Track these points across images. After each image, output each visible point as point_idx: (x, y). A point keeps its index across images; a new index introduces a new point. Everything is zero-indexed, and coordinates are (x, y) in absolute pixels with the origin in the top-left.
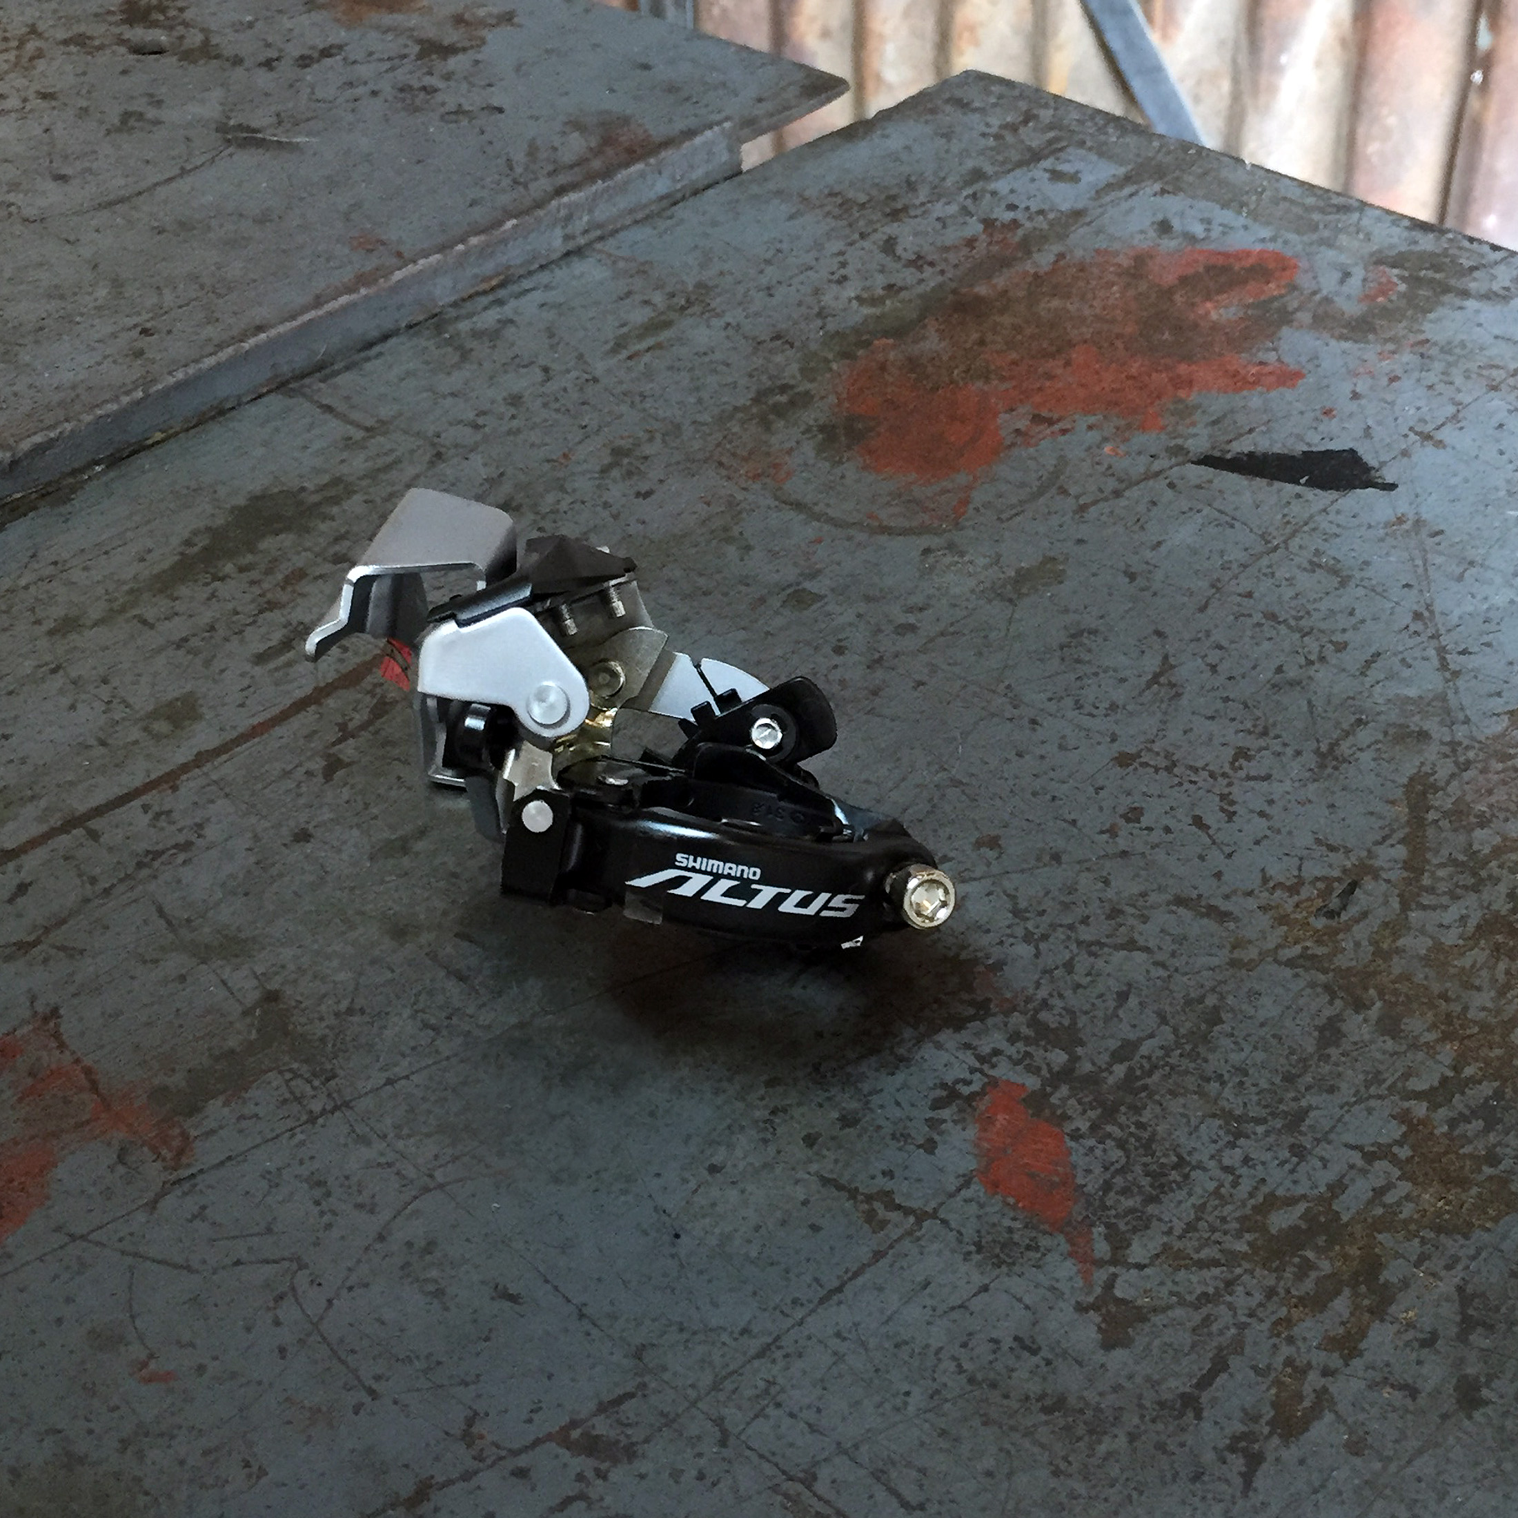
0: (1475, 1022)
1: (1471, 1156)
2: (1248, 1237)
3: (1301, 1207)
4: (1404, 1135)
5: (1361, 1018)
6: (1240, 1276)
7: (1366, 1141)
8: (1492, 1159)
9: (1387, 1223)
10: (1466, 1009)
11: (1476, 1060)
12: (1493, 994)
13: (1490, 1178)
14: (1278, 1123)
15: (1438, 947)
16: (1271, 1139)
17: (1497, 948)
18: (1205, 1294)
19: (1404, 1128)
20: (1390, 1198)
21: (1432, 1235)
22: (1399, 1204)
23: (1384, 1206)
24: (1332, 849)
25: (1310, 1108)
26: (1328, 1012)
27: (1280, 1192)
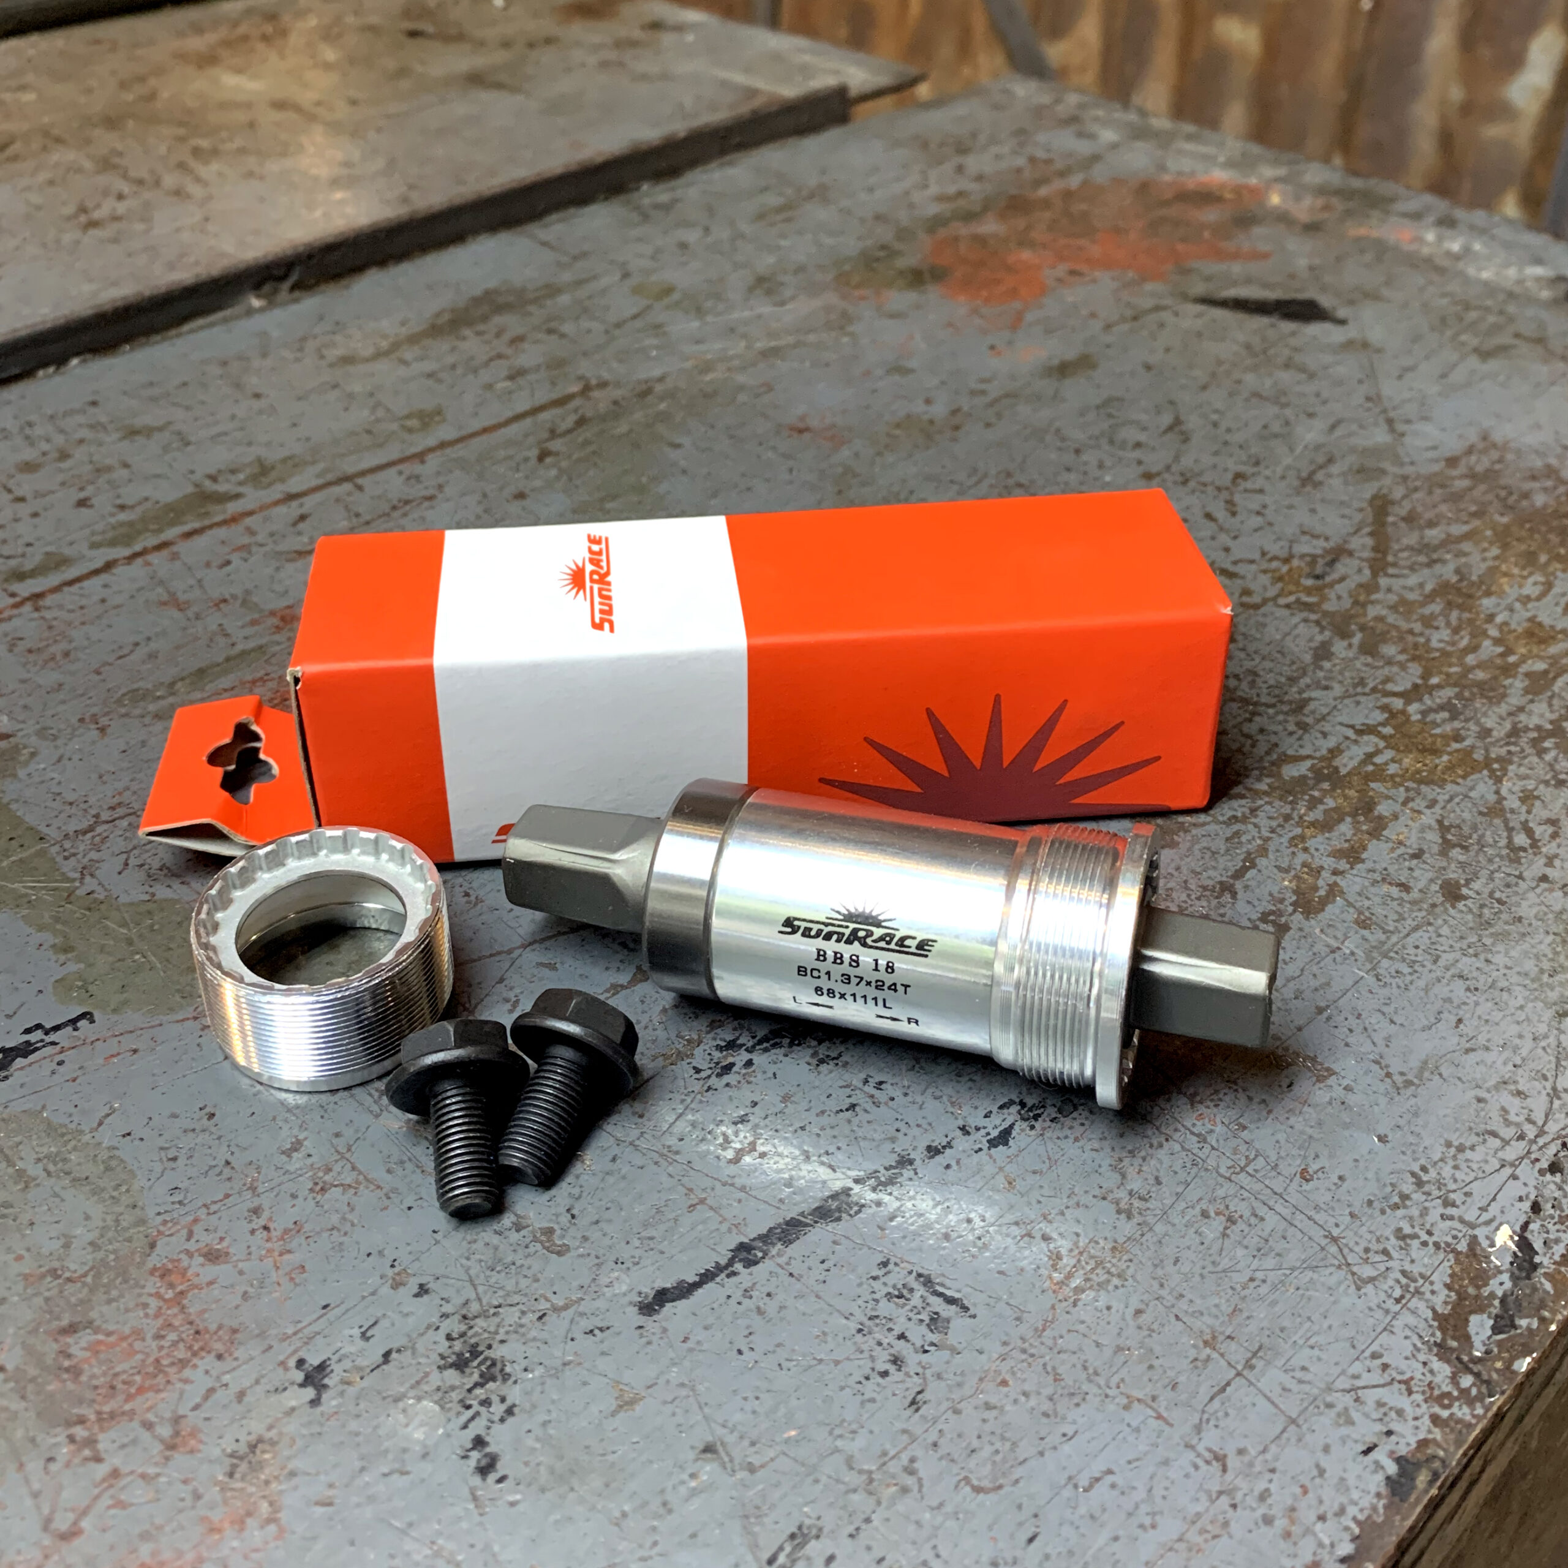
0: (1437, 650)
1: (1442, 736)
2: (1268, 780)
3: (1308, 763)
4: (1387, 719)
5: (1345, 643)
6: (1262, 806)
7: (1358, 721)
8: (1458, 738)
9: (1379, 774)
10: (1428, 640)
11: (1441, 673)
12: (1449, 631)
13: (1457, 751)
14: (1285, 708)
15: (1403, 601)
16: (1281, 717)
17: (1450, 605)
18: (1234, 817)
19: (1386, 715)
20: (1378, 760)
21: (1414, 785)
22: (1386, 764)
23: (1374, 764)
24: (1316, 537)
25: (1310, 699)
26: (1319, 638)
27: (1290, 752)
